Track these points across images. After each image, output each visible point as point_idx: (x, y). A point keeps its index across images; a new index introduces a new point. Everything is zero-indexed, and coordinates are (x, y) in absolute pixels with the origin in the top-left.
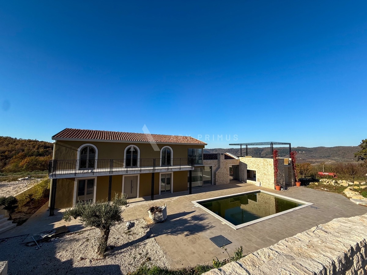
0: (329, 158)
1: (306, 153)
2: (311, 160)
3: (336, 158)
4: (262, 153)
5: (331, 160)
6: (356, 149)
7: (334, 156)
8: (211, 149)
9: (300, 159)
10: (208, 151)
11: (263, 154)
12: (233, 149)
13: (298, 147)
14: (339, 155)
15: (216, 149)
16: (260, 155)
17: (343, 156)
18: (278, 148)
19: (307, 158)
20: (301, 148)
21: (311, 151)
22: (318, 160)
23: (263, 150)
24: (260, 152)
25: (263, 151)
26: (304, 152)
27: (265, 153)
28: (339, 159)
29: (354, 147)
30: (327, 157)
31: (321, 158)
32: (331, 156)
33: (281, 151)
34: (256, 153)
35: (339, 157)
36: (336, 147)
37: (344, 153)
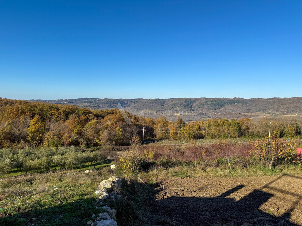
0: (264, 111)
1: (242, 105)
2: (246, 114)
3: (271, 111)
4: (194, 105)
5: (266, 113)
6: (290, 101)
7: (269, 109)
8: (128, 100)
9: (236, 113)
10: (124, 101)
11: (194, 107)
12: (158, 99)
13: (235, 98)
14: (274, 107)
15: (136, 99)
16: (191, 108)
17: (277, 109)
18: (212, 99)
19: (243, 111)
20: (238, 100)
21: (248, 103)
22: (253, 114)
23: (195, 101)
24: (191, 104)
25: (195, 103)
26: (240, 104)
27: (198, 105)
28: (273, 112)
29: (288, 99)
30: (262, 110)
31: (257, 112)
32: (266, 109)
33: (216, 102)
34: (187, 105)
35: (274, 110)
36: (272, 98)
37: (279, 105)
